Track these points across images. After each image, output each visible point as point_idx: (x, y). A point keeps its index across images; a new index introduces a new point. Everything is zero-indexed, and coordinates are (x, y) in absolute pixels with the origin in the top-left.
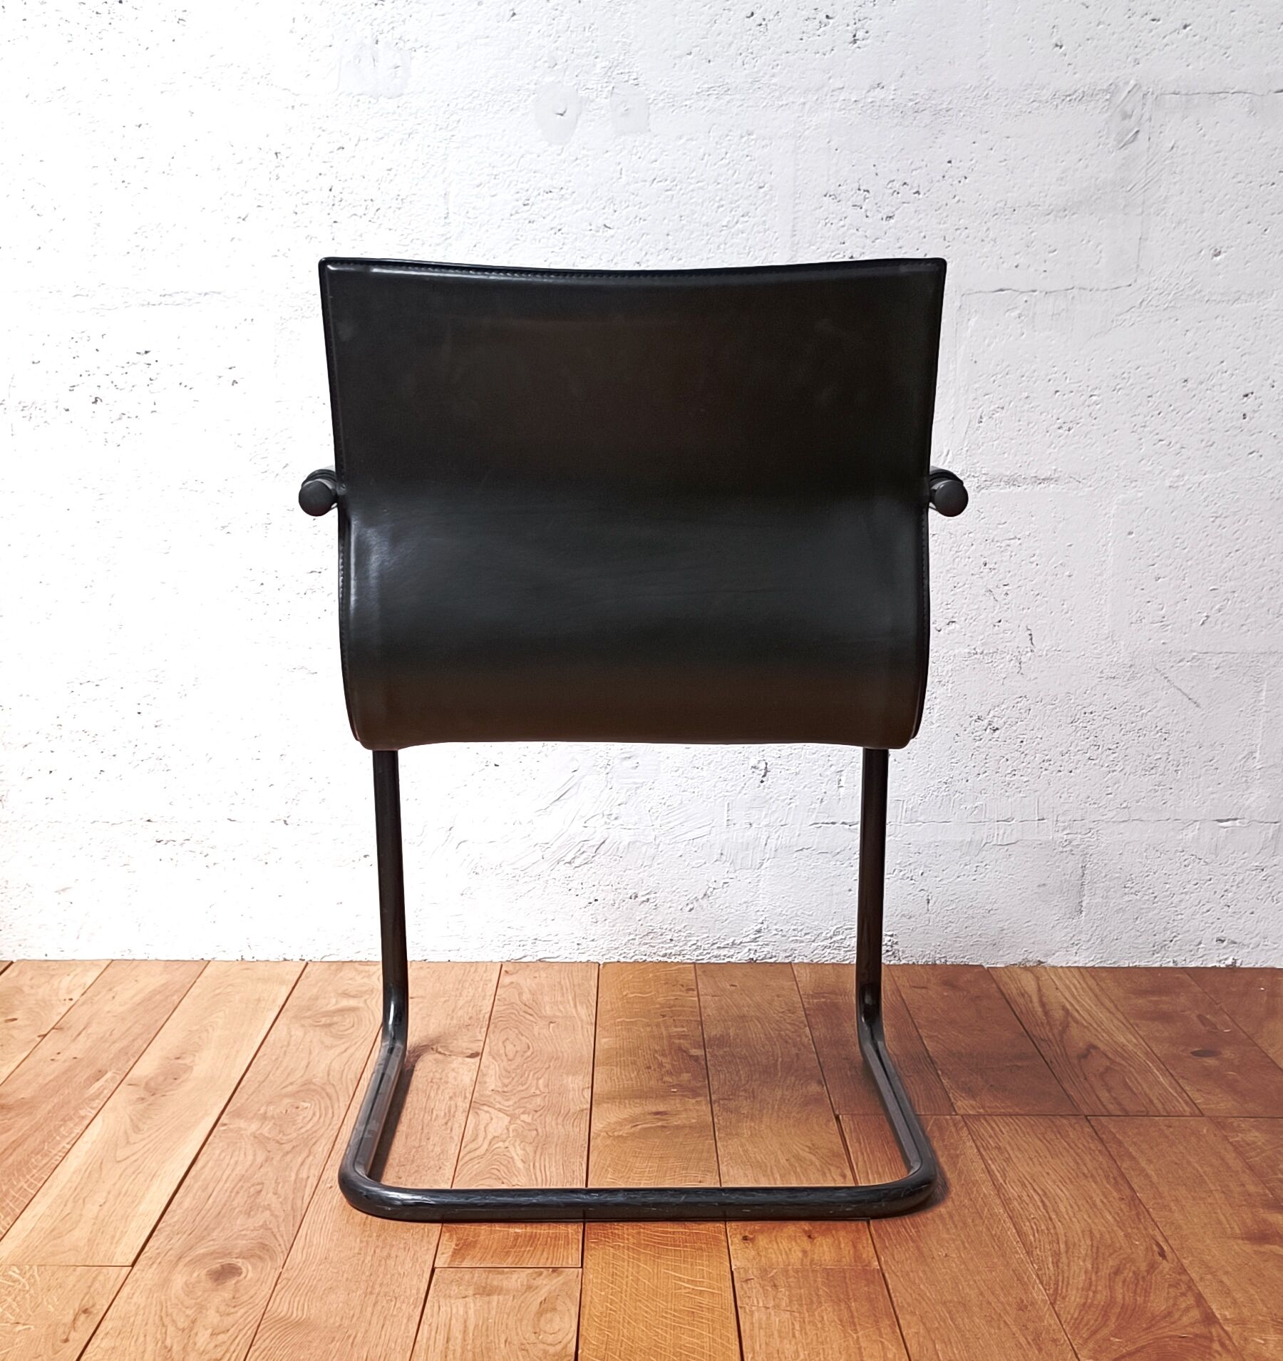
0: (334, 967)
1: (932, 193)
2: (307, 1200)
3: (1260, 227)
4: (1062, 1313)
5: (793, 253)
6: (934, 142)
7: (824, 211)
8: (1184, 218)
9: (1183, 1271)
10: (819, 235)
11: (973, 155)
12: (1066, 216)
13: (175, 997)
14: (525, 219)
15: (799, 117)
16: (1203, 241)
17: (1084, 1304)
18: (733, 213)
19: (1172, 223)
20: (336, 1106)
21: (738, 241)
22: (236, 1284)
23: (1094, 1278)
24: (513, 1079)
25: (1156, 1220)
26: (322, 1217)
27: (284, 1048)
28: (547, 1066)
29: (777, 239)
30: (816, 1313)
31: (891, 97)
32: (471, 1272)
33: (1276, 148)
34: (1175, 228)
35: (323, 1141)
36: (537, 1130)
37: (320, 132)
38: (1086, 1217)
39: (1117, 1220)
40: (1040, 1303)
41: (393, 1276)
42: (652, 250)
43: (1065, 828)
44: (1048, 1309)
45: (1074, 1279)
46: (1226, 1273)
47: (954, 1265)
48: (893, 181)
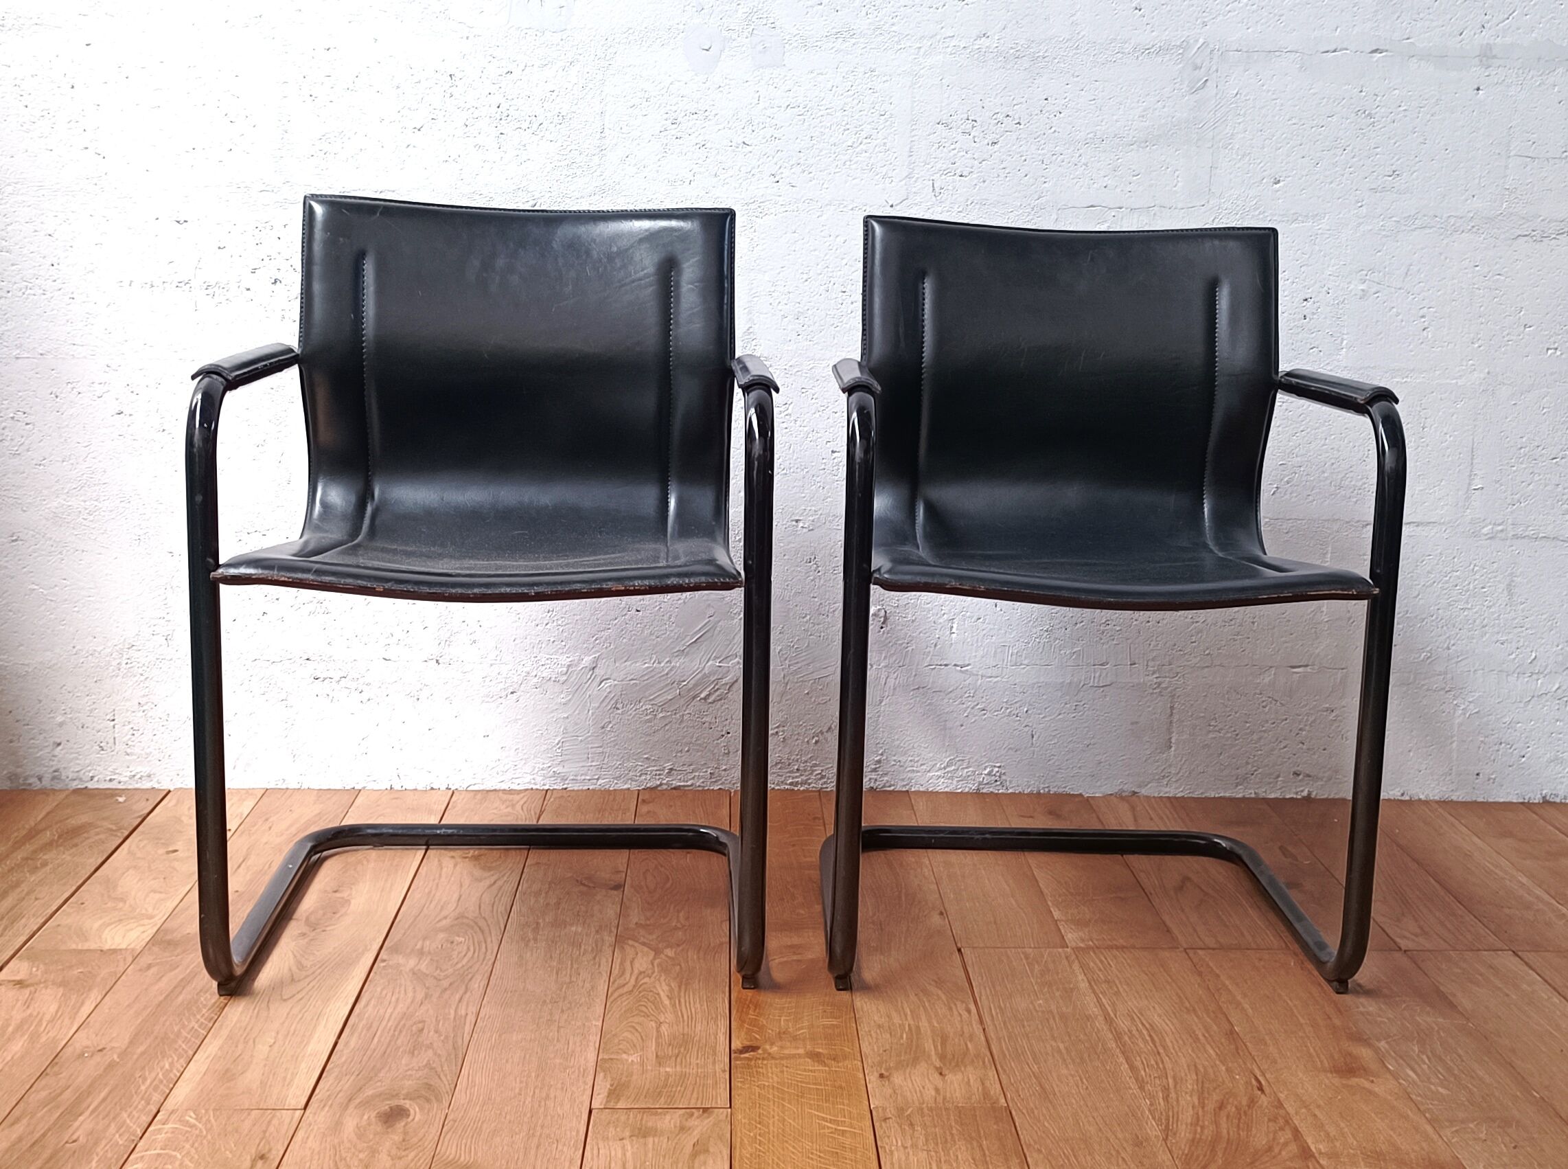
0: (479, 796)
1: (1032, 124)
2: (467, 1037)
3: (1313, 161)
4: (1174, 1148)
6: (1032, 83)
7: (937, 136)
8: (1247, 152)
9: (1280, 1105)
10: (933, 157)
11: (1066, 94)
12: (1147, 146)
14: (673, 136)
15: (915, 58)
16: (1265, 171)
17: (1193, 1140)
18: (857, 135)
19: (1238, 156)
21: (861, 159)
22: (404, 1126)
23: (1200, 1113)
24: (655, 912)
25: (1252, 1053)
28: (686, 898)
29: (896, 158)
30: (951, 1152)
31: (995, 45)
32: (626, 1113)
34: (1240, 159)
35: (479, 977)
36: (680, 965)
37: (491, 58)
38: (1190, 1051)
39: (1217, 1054)
40: (1153, 1139)
41: (552, 1117)
42: (787, 165)
43: (1154, 673)
44: (1161, 1145)
45: (1183, 1114)
46: (1319, 1106)
47: (1074, 1101)
48: (997, 113)
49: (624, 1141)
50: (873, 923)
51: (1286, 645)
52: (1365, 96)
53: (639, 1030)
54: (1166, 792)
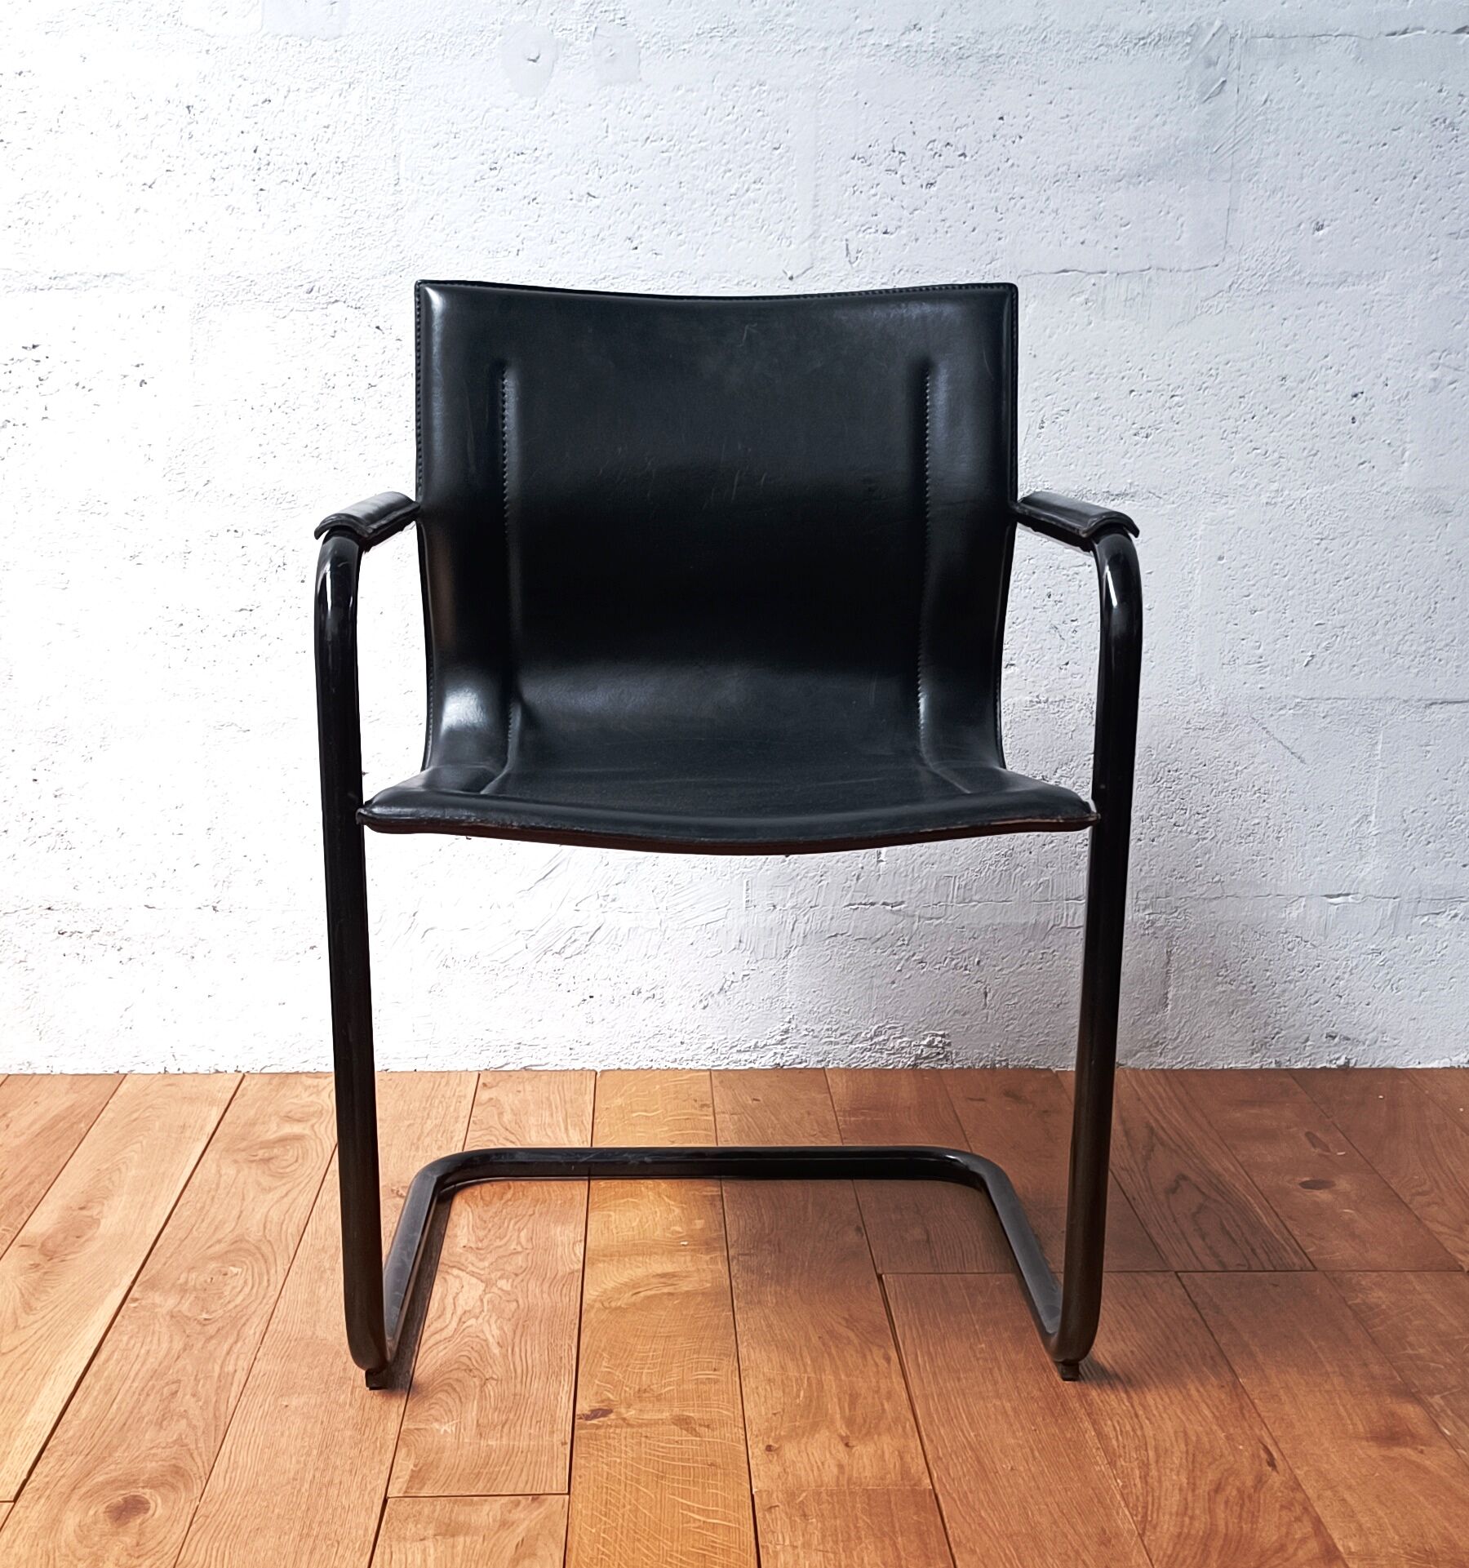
0: (276, 1081)
1: (980, 156)
2: (232, 1402)
3: (1370, 196)
4: (1152, 1548)
5: (815, 227)
6: (982, 95)
7: (852, 176)
8: (1280, 185)
9: (1297, 1486)
10: (847, 206)
11: (1029, 110)
12: (1140, 182)
13: (82, 1125)
14: (492, 187)
15: (820, 64)
16: (1302, 212)
17: (1180, 1535)
18: (743, 178)
19: (1266, 191)
20: (272, 1271)
21: (748, 212)
22: (141, 1524)
23: (1190, 1498)
24: (490, 1230)
25: (1263, 1414)
26: (250, 1427)
27: (212, 1193)
28: (530, 1212)
29: (796, 210)
30: (855, 1553)
31: (931, 41)
32: (432, 1504)
33: (1387, 102)
34: (1269, 196)
35: (255, 1320)
36: (517, 1302)
37: (241, 81)
38: (1179, 1412)
39: (1215, 1416)
40: (1125, 1534)
41: (336, 1509)
42: (646, 223)
43: (1146, 907)
44: (1136, 1544)
45: (1166, 1499)
46: (1349, 1487)
47: (1021, 1481)
48: (934, 141)
49: (426, 1542)
50: (769, 1242)
51: (1320, 868)
52: (1447, 98)
53: (458, 1389)
54: (1160, 1064)
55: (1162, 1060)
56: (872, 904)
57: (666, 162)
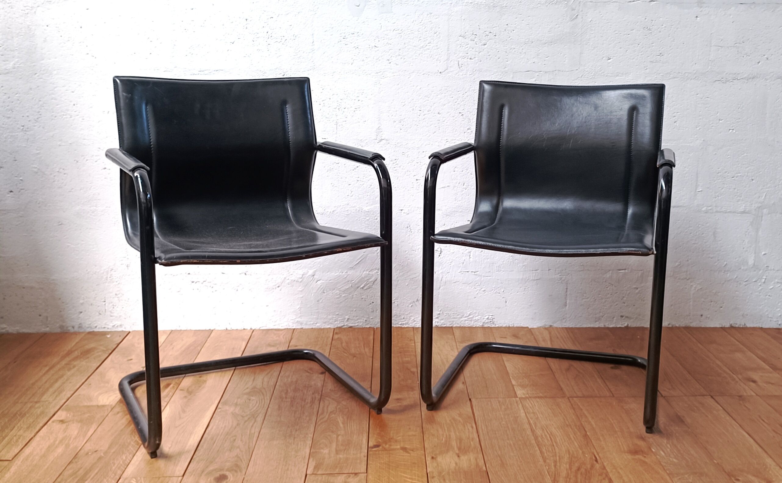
1: (501, 36)
3: (625, 49)
5: (448, 57)
6: (501, 18)
7: (460, 42)
8: (596, 46)
11: (516, 22)
12: (552, 44)
14: (344, 44)
15: (449, 8)
16: (604, 54)
18: (425, 42)
19: (592, 47)
21: (427, 52)
29: (442, 52)
33: (629, 22)
34: (593, 49)
37: (264, 12)
42: (394, 55)
43: (559, 273)
48: (486, 31)
52: (647, 21)
53: (329, 438)
54: (565, 325)
55: (565, 324)
56: (468, 272)
57: (400, 37)
